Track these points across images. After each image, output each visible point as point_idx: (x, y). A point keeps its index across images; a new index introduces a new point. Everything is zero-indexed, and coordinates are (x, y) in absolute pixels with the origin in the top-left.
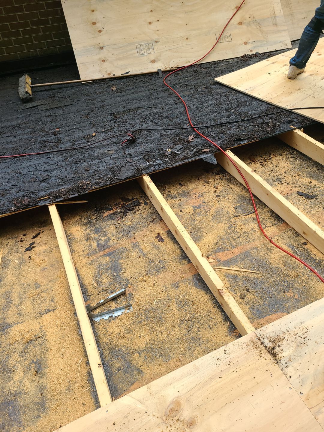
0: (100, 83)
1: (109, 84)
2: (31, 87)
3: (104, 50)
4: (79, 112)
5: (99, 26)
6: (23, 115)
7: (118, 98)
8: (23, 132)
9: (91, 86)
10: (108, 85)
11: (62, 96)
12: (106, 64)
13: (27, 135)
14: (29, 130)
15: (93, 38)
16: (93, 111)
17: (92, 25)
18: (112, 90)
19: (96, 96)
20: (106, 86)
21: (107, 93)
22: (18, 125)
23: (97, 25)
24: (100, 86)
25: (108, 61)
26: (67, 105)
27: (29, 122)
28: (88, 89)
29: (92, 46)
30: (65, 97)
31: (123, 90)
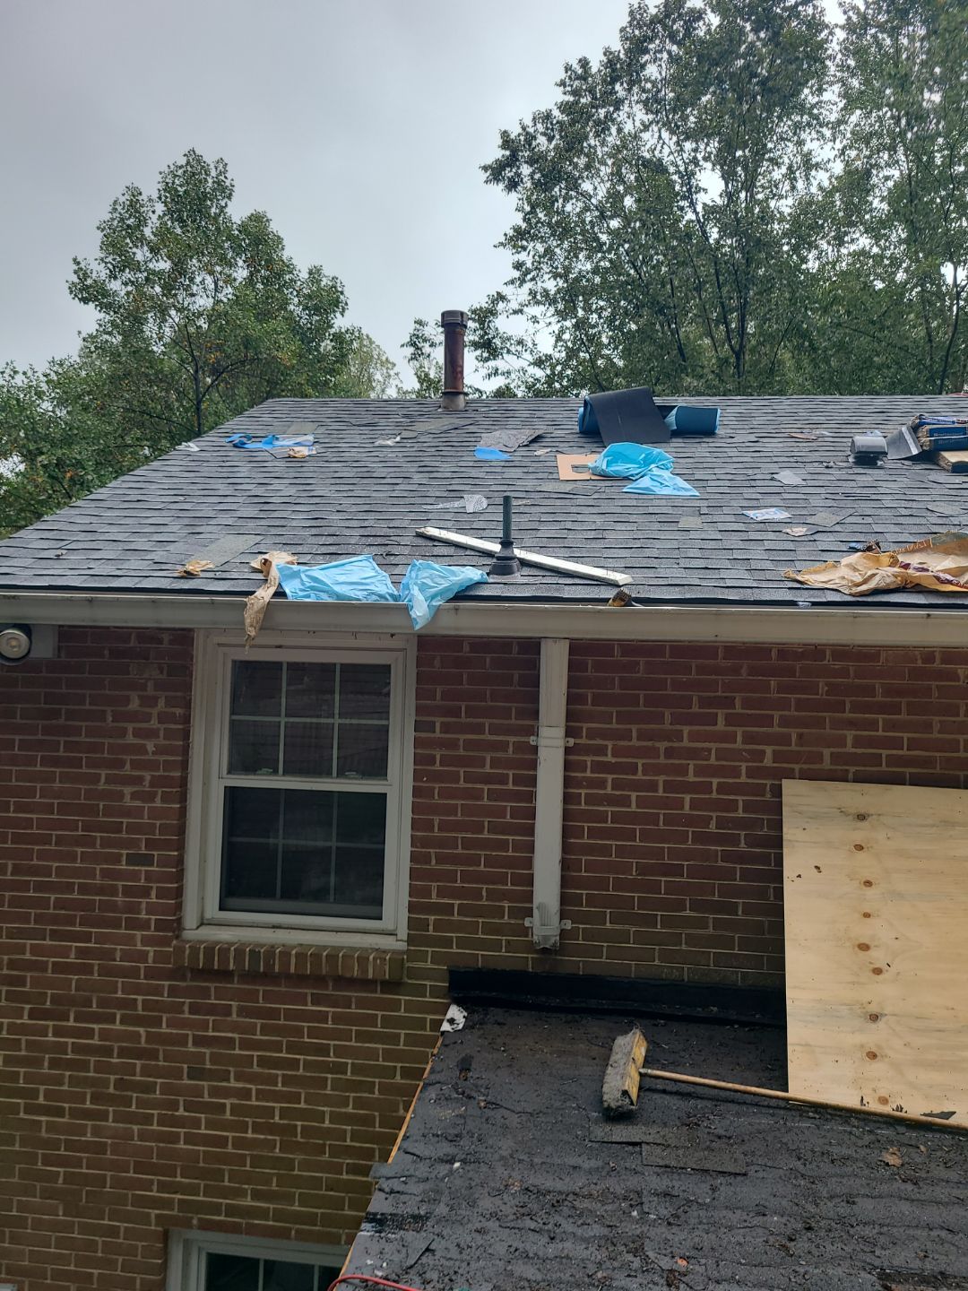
0: (847, 1122)
1: (879, 1137)
2: (640, 1074)
3: (881, 1024)
4: (764, 1215)
5: (878, 956)
6: (593, 1163)
7: (905, 1207)
8: (579, 1232)
9: (817, 1122)
10: (872, 1137)
11: (722, 1132)
12: (877, 1068)
13: (587, 1248)
14: (597, 1230)
15: (853, 983)
16: (809, 1229)
17: (857, 949)
18: (887, 1164)
19: (826, 1167)
20: (868, 1138)
21: (867, 1172)
22: (571, 1198)
23: (873, 953)
24: (845, 1131)
25: (887, 1060)
26: (730, 1174)
27: (605, 1196)
28: (806, 1132)
29: (845, 1004)
30: (730, 1138)
31: (924, 1175)
